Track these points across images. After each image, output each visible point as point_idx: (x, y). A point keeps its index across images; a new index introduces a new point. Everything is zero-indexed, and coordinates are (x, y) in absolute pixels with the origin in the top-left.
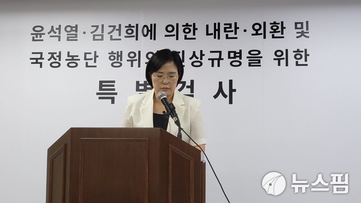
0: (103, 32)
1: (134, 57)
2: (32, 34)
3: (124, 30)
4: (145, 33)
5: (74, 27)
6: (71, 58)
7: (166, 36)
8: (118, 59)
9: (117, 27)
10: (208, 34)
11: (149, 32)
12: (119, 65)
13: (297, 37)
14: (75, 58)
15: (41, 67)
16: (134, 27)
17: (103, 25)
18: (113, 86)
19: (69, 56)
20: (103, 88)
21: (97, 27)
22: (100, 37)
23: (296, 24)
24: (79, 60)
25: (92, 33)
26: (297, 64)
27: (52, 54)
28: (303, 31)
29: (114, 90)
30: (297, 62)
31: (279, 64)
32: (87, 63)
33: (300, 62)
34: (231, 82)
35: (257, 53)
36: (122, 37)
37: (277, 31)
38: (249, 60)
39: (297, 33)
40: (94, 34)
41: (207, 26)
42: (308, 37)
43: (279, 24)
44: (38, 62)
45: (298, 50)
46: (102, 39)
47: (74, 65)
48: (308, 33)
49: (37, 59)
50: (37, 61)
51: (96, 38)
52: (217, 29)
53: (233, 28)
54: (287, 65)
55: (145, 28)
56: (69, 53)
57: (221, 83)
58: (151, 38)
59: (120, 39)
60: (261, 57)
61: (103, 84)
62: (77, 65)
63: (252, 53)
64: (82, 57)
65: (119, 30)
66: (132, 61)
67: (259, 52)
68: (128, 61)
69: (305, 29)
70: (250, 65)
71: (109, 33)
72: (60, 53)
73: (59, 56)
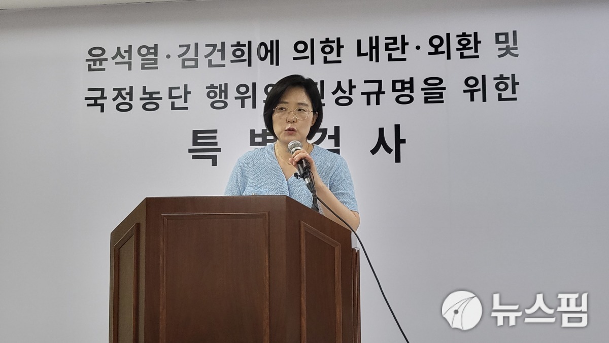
0: (196, 54)
1: (245, 93)
2: (87, 60)
3: (229, 50)
4: (263, 55)
5: (152, 48)
6: (148, 96)
7: (295, 58)
8: (221, 97)
9: (219, 47)
10: (360, 54)
11: (269, 54)
12: (222, 105)
13: (500, 56)
14: (154, 96)
15: (102, 111)
16: (244, 45)
17: (196, 45)
18: (215, 138)
19: (145, 92)
20: (199, 141)
21: (188, 46)
22: (193, 63)
23: (497, 35)
24: (161, 98)
25: (180, 56)
26: (500, 98)
27: (119, 90)
28: (508, 47)
29: (216, 144)
30: (500, 95)
31: (472, 99)
32: (173, 103)
33: (505, 95)
34: (397, 127)
35: (437, 81)
36: (227, 61)
37: (467, 47)
38: (425, 94)
39: (500, 49)
40: (183, 57)
41: (359, 42)
42: (517, 56)
43: (470, 36)
44: (98, 103)
45: (501, 76)
46: (196, 66)
47: (154, 106)
48: (516, 49)
49: (96, 99)
50: (96, 102)
51: (187, 63)
52: (374, 46)
53: (399, 45)
54: (484, 100)
55: (263, 47)
56: (144, 88)
57: (381, 131)
58: (272, 63)
59: (224, 66)
60: (444, 89)
61: (199, 135)
62: (158, 106)
63: (429, 82)
64: (164, 94)
65: (222, 51)
66: (243, 99)
67: (441, 81)
68: (236, 98)
69: (511, 44)
70: (426, 101)
71: (206, 56)
72: (131, 88)
73: (130, 94)
